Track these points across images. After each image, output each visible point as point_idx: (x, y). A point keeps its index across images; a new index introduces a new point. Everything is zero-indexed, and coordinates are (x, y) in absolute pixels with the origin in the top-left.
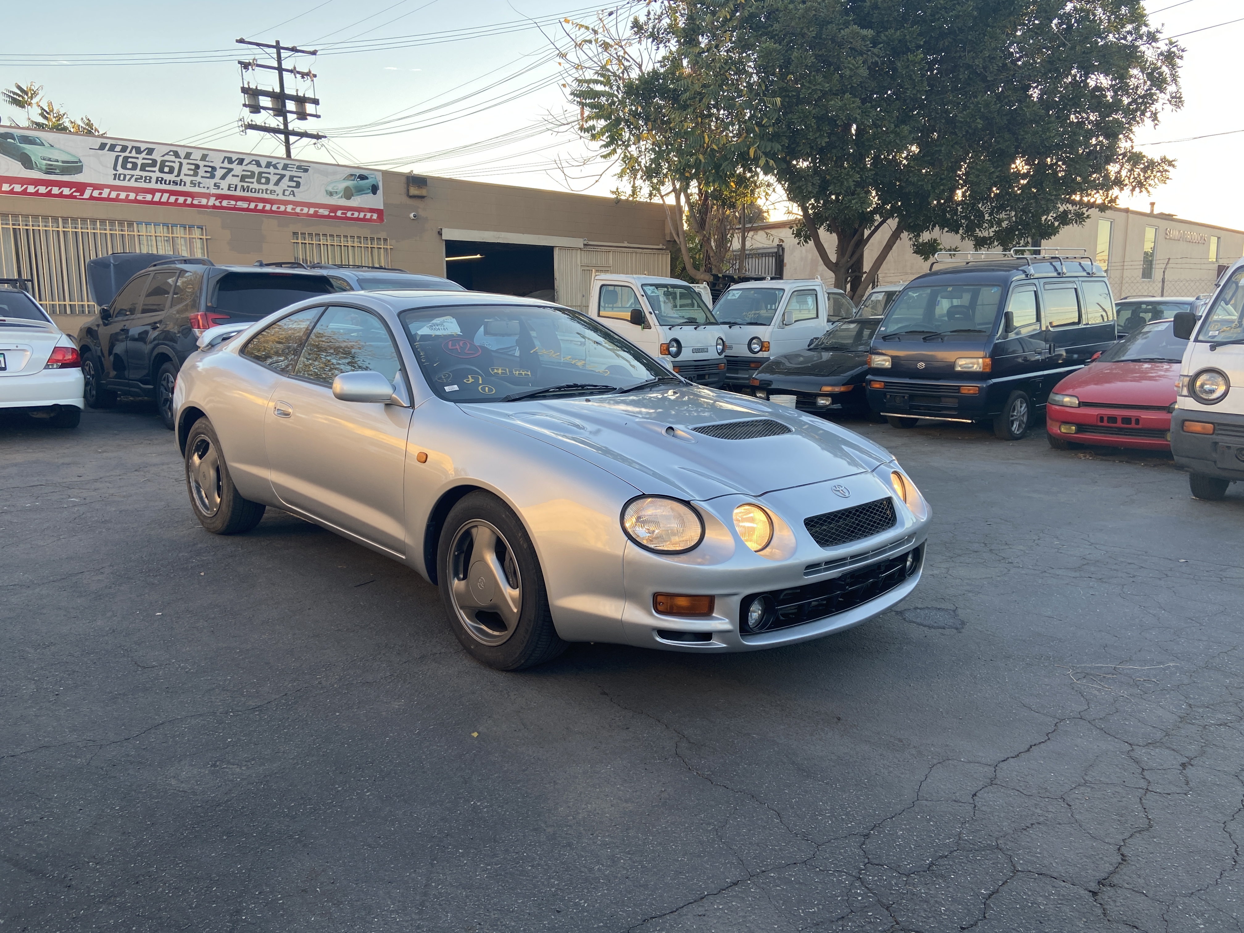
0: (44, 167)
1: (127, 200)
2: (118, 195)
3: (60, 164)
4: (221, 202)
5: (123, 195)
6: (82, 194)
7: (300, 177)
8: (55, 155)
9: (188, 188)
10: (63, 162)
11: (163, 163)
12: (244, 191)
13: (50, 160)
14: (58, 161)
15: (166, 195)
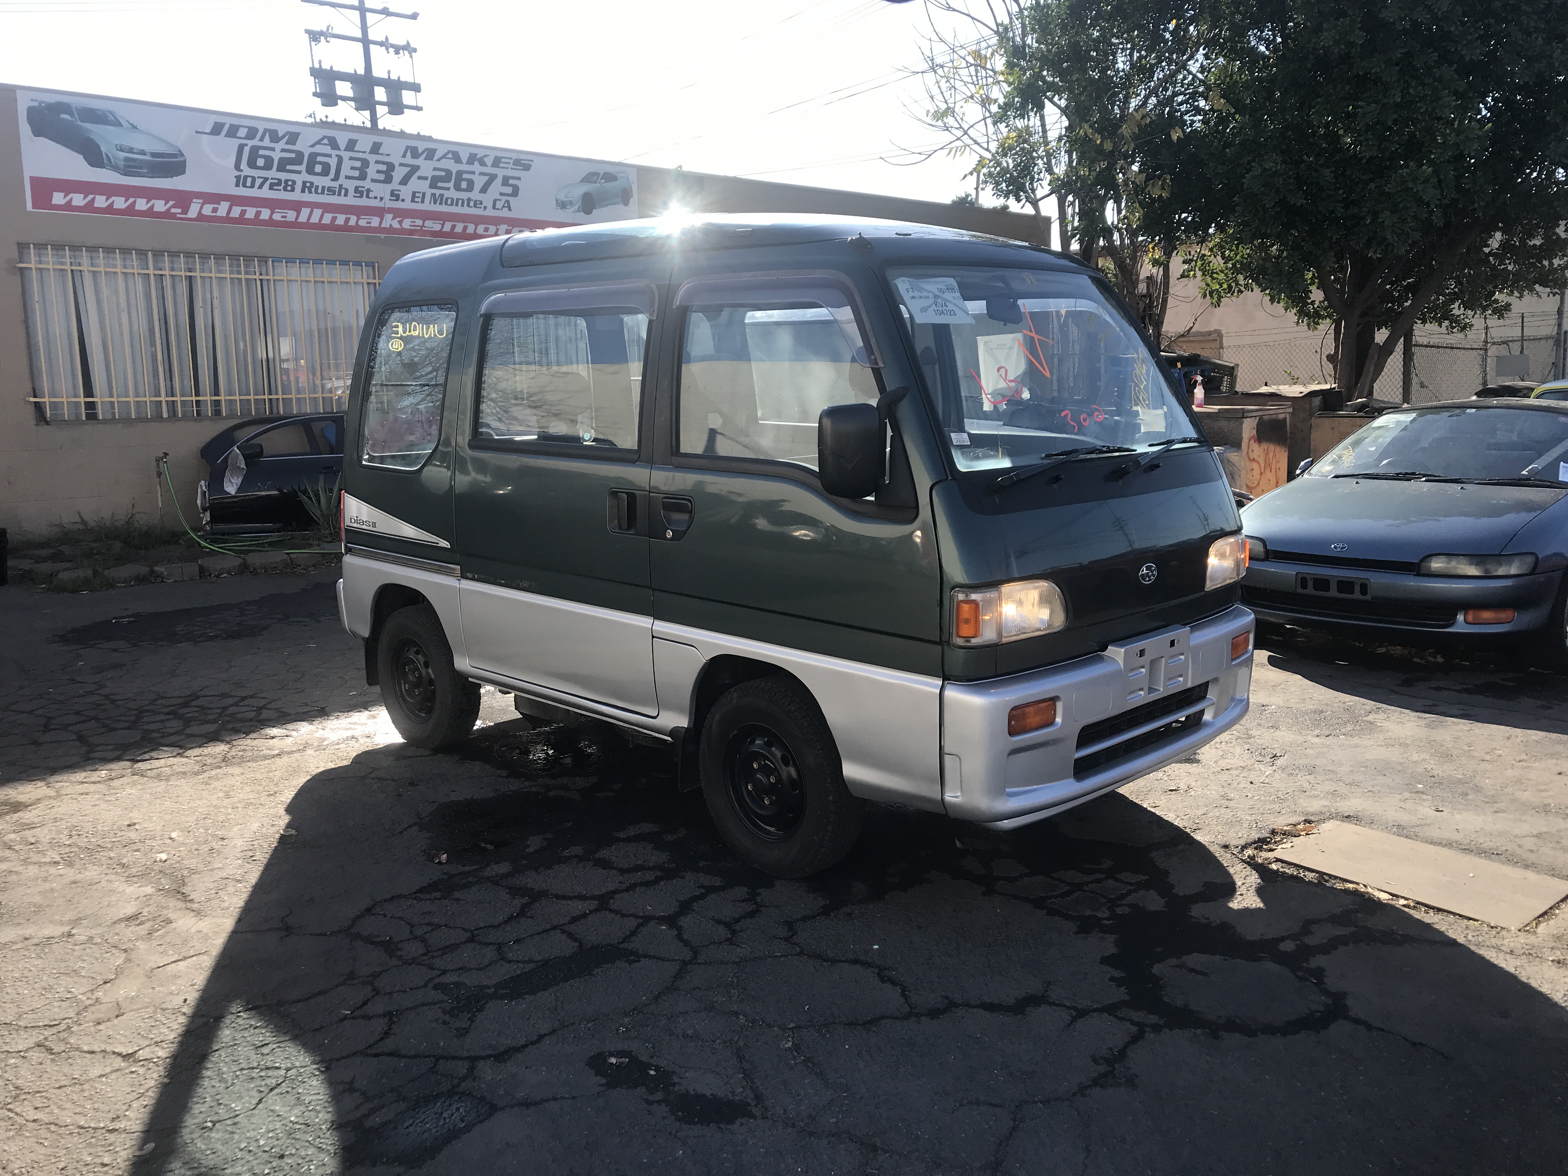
0: (121, 164)
1: (256, 221)
2: (243, 212)
3: (148, 158)
4: (400, 223)
5: (251, 213)
6: (185, 212)
7: (519, 179)
8: (140, 142)
9: (351, 200)
10: (154, 155)
11: (313, 156)
12: (435, 203)
13: (131, 150)
14: (145, 154)
15: (317, 212)
